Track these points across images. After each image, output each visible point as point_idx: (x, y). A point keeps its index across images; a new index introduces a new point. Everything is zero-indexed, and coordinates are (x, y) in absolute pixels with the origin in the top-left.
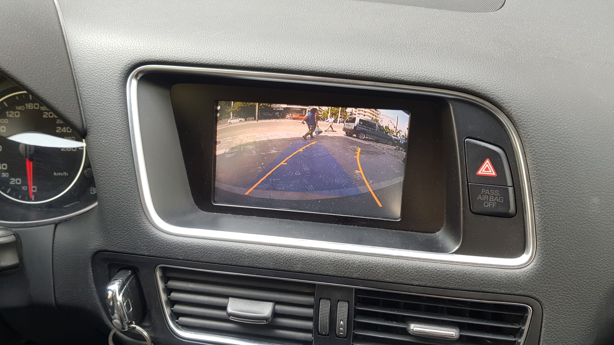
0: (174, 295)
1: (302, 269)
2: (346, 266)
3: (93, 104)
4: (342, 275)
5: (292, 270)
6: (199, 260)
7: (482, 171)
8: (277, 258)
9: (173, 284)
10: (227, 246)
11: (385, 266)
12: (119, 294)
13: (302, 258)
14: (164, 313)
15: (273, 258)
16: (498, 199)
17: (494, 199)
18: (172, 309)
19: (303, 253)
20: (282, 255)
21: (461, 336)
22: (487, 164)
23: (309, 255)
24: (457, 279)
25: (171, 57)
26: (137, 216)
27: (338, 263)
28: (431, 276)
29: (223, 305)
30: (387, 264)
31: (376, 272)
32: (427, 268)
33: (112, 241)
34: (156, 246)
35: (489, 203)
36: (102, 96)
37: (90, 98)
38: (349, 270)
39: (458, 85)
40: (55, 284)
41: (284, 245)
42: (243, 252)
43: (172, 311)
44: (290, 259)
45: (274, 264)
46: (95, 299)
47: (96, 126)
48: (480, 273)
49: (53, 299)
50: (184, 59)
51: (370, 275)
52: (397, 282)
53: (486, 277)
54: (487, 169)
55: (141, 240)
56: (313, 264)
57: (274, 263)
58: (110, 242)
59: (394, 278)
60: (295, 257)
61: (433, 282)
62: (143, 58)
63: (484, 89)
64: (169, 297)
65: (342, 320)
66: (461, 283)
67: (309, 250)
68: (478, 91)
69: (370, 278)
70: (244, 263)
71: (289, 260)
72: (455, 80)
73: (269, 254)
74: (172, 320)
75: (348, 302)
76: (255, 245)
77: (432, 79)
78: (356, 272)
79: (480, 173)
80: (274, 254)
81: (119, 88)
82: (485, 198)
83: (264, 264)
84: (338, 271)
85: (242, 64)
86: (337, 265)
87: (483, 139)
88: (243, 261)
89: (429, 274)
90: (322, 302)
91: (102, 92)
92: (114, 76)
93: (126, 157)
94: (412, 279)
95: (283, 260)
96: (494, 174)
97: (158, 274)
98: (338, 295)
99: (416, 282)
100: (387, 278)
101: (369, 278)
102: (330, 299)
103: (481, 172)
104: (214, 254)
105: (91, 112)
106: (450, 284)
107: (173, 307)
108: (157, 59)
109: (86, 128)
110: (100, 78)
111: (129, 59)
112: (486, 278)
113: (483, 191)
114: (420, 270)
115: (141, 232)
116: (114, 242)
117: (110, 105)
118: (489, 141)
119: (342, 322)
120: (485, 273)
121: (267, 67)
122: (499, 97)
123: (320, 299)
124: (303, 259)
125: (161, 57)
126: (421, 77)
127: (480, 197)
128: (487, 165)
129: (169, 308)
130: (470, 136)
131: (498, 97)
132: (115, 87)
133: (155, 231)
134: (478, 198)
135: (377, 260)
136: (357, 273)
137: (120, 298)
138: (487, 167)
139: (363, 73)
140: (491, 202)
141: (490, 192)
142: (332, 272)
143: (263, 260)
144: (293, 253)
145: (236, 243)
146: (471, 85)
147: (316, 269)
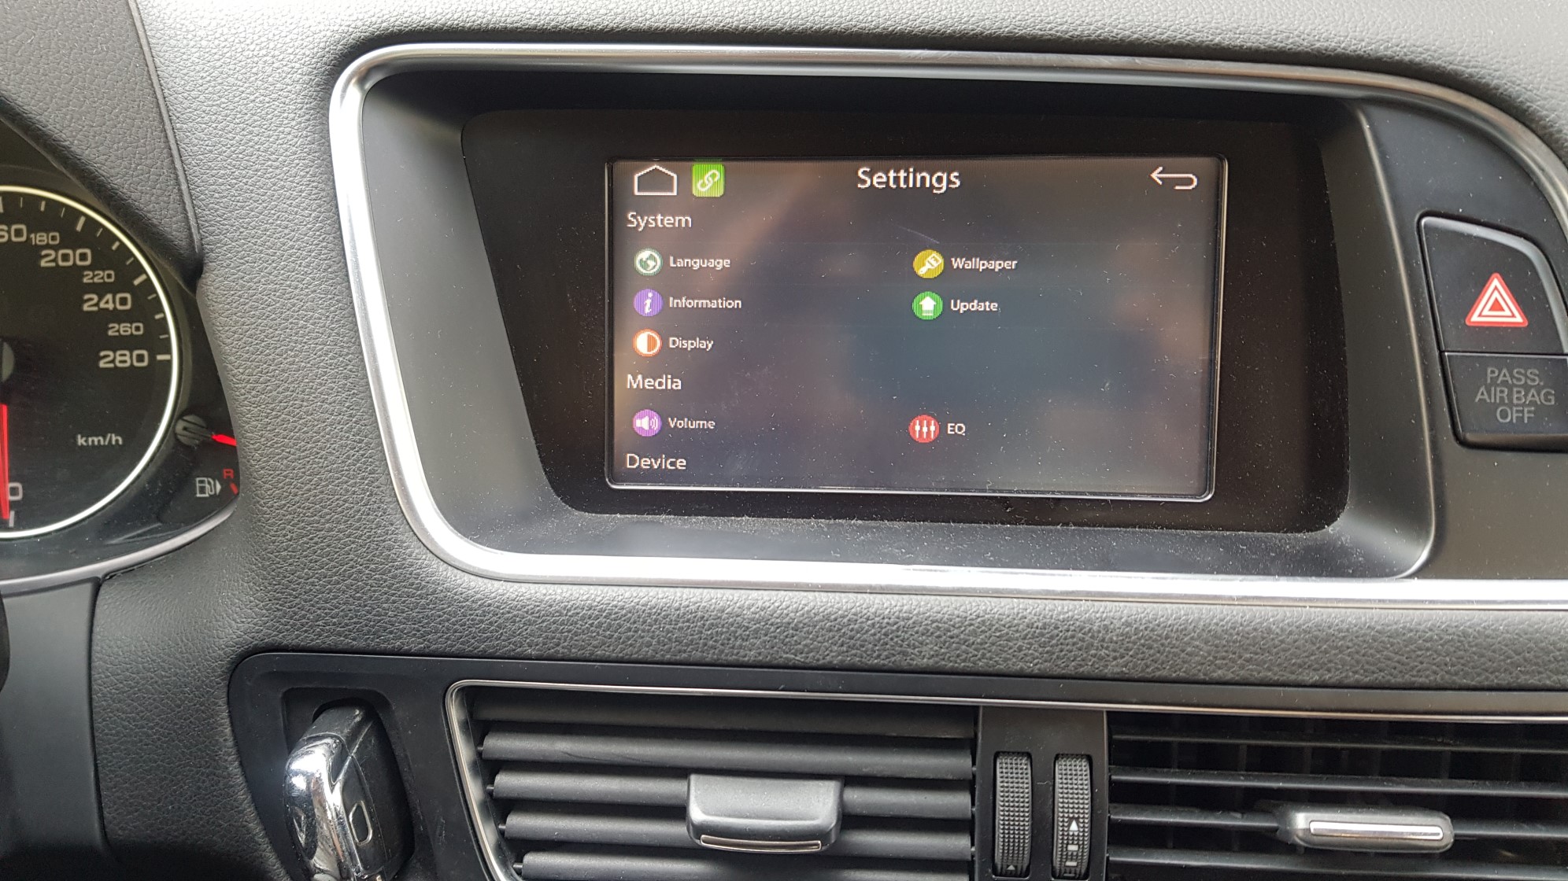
0: (506, 782)
1: (936, 659)
2: (1082, 640)
3: (222, 172)
4: (1071, 669)
5: (904, 665)
6: (591, 654)
7: (1482, 314)
8: (852, 630)
9: (499, 744)
10: (685, 603)
11: (1210, 631)
12: (332, 787)
13: (934, 625)
14: (477, 841)
15: (839, 630)
16: (1539, 395)
17: (1526, 395)
18: (500, 827)
19: (939, 608)
20: (868, 619)
21: (1459, 841)
22: (1496, 289)
23: (956, 612)
24: (1439, 655)
25: (471, 14)
26: (378, 526)
27: (1056, 632)
28: (1357, 652)
29: (673, 802)
30: (1217, 624)
31: (1183, 651)
32: (1345, 626)
33: (295, 614)
34: (448, 620)
35: (1511, 409)
36: (251, 144)
37: (211, 152)
38: (1093, 652)
39: (1389, 53)
40: (101, 775)
41: (870, 587)
42: (737, 616)
43: (502, 833)
44: (893, 630)
45: (844, 648)
46: (239, 812)
47: (232, 239)
48: (1511, 629)
49: (97, 825)
50: (516, 18)
51: (1163, 663)
52: (1252, 679)
53: (1530, 640)
54: (1496, 306)
55: (394, 602)
56: (972, 639)
57: (842, 645)
58: (291, 618)
59: (1242, 667)
60: (911, 622)
61: (1365, 671)
62: (382, 22)
63: (1469, 61)
64: (490, 788)
65: (1073, 818)
66: (1453, 665)
67: (953, 598)
68: (1451, 67)
69: (1164, 673)
70: (742, 652)
71: (893, 632)
72: (1378, 37)
73: (827, 618)
74: (504, 864)
75: (1089, 759)
76: (774, 593)
77: (1311, 38)
78: (1115, 658)
79: (1475, 318)
80: (843, 617)
81: (307, 117)
82: (1498, 394)
83: (811, 651)
84: (1058, 657)
85: (703, 23)
86: (1052, 638)
87: (1475, 216)
88: (741, 647)
89: (1350, 644)
90: (1003, 766)
91: (251, 133)
92: (287, 80)
93: (338, 334)
94: (1300, 666)
95: (875, 634)
96: (1519, 319)
97: (455, 714)
98: (1053, 739)
99: (1308, 674)
100: (1219, 668)
101: (1158, 674)
102: (1029, 756)
103: (1480, 315)
104: (643, 631)
105: (217, 195)
106: (1419, 671)
107: (504, 822)
108: (429, 21)
109: (202, 249)
110: (241, 89)
111: (336, 28)
112: (1532, 645)
113: (1489, 375)
114: (1322, 635)
115: (394, 577)
116: (304, 617)
117: (278, 171)
118: (1492, 221)
119: (1074, 827)
120: (1525, 626)
121: (787, 28)
122: (1518, 82)
123: (997, 755)
124: (938, 628)
125: (439, 17)
126: (1274, 32)
127: (1482, 394)
128: (1496, 294)
129: (493, 825)
130: (1434, 209)
131: (1514, 83)
132: (292, 115)
133: (441, 569)
134: (1479, 396)
135: (1182, 612)
136: (1121, 661)
137: (334, 799)
138: (1496, 300)
139: (1092, 27)
140: (1517, 405)
141: (1512, 377)
142: (1036, 665)
143: (806, 638)
144: (905, 608)
145: (713, 591)
146: (1428, 50)
147: (984, 655)
